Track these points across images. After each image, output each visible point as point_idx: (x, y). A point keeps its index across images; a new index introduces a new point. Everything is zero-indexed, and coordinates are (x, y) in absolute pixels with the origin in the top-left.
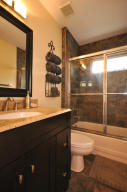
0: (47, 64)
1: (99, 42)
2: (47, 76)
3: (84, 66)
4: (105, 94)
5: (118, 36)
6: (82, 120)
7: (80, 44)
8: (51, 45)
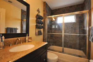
0: (36, 20)
1: (61, 8)
2: (36, 25)
3: (54, 19)
4: (63, 34)
5: (69, 7)
6: (53, 45)
7: (52, 9)
8: (38, 11)
